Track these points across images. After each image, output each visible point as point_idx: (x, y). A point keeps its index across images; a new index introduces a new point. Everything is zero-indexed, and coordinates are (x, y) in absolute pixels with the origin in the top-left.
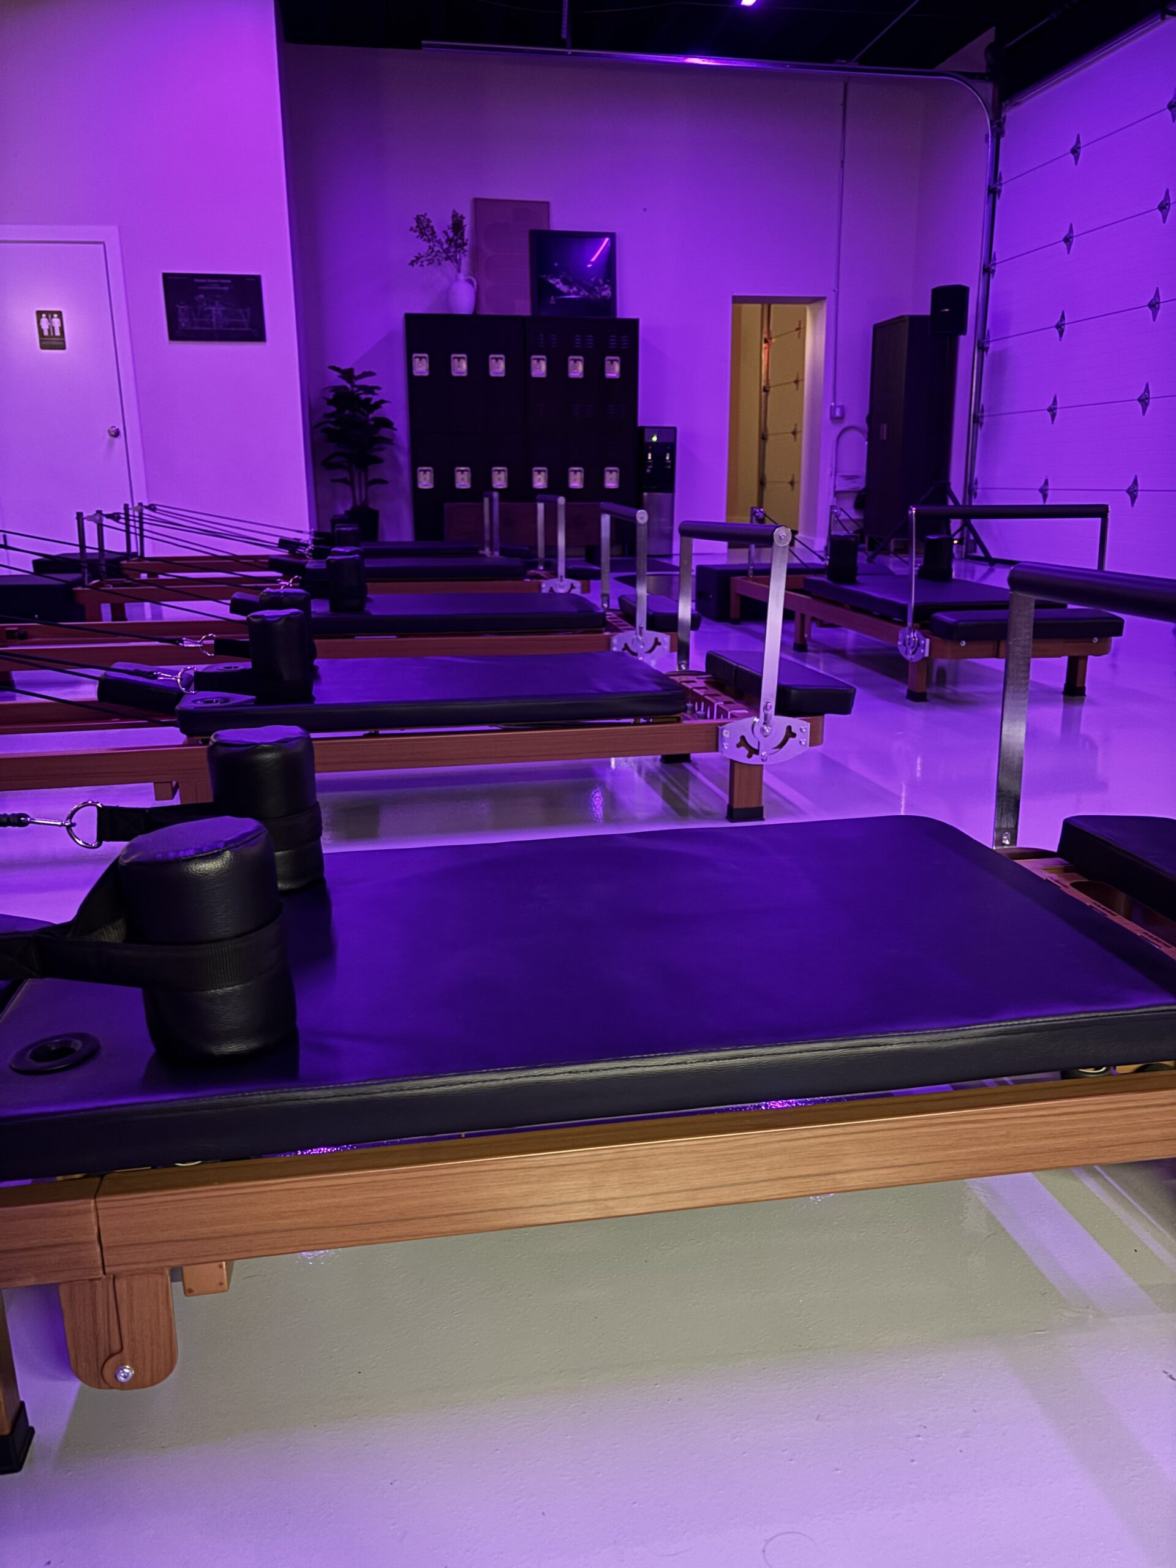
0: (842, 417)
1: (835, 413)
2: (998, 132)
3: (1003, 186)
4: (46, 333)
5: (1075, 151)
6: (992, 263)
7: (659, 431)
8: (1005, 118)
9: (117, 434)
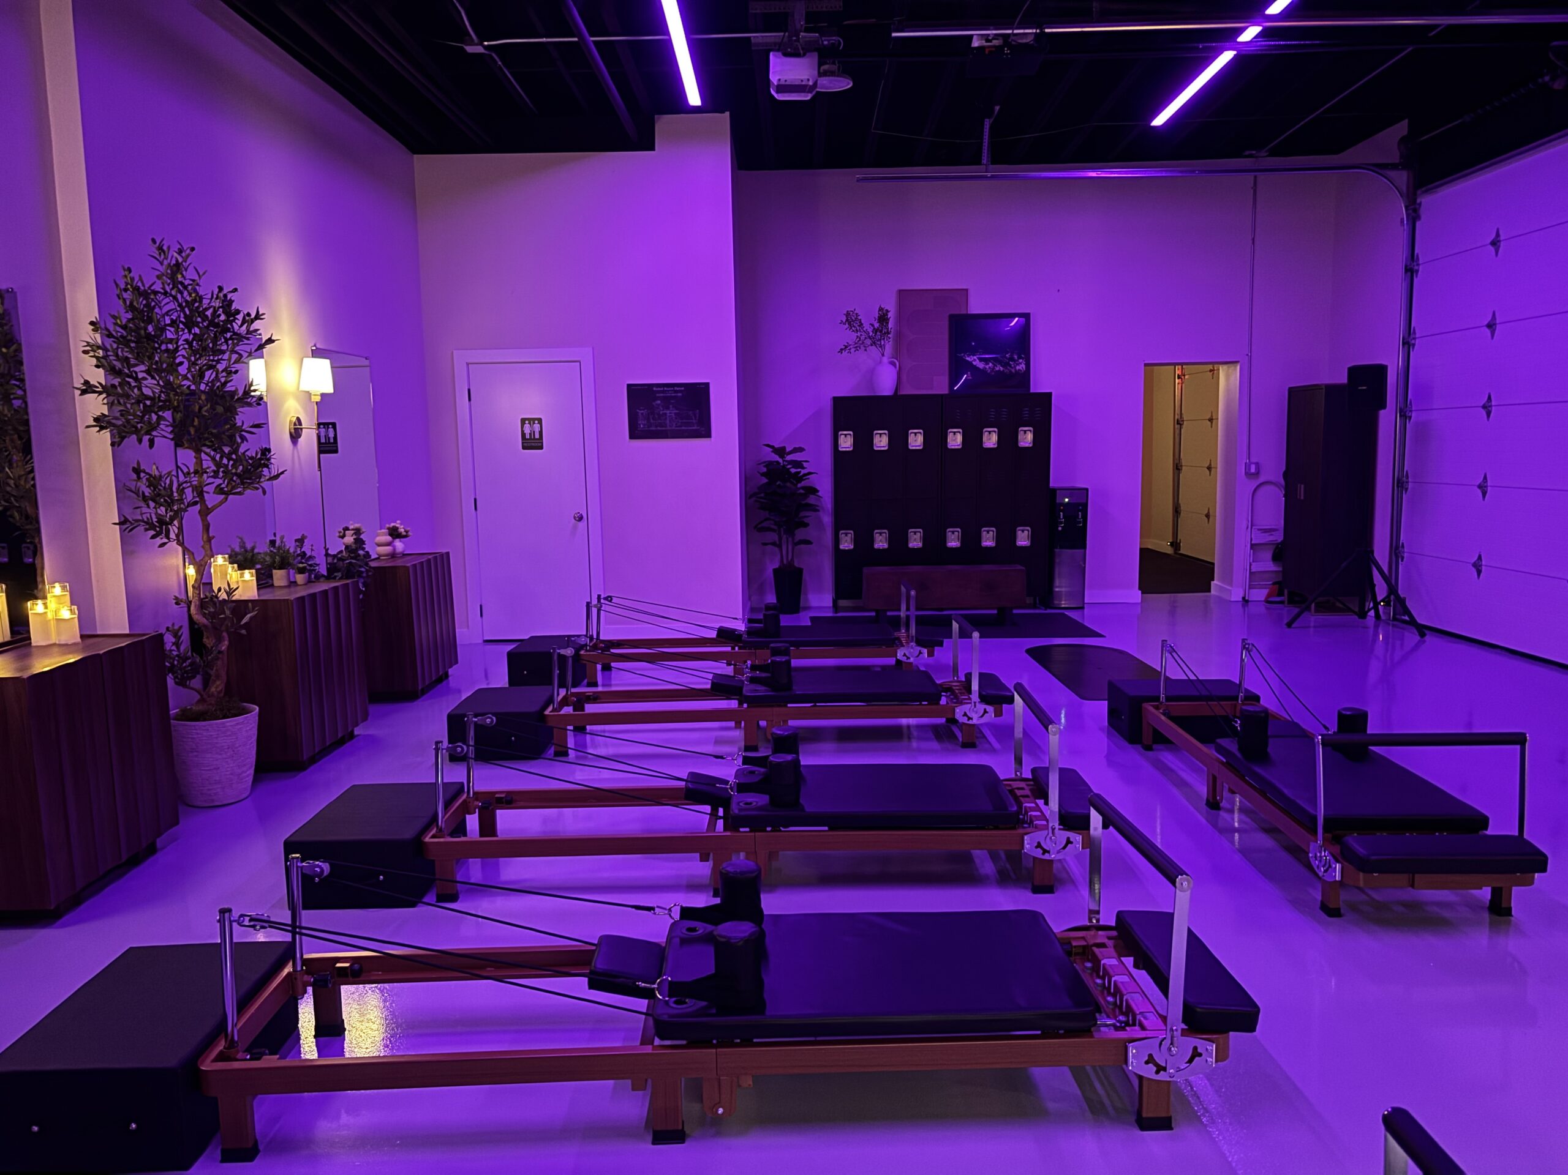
0: (1257, 473)
1: (1250, 469)
2: (1414, 215)
3: (1421, 267)
4: (528, 437)
5: (1495, 243)
6: (1412, 336)
7: (1071, 491)
8: (1420, 204)
9: (581, 518)
